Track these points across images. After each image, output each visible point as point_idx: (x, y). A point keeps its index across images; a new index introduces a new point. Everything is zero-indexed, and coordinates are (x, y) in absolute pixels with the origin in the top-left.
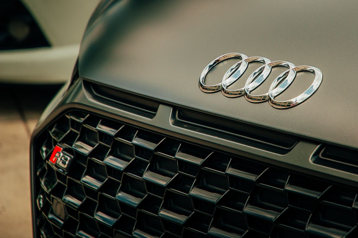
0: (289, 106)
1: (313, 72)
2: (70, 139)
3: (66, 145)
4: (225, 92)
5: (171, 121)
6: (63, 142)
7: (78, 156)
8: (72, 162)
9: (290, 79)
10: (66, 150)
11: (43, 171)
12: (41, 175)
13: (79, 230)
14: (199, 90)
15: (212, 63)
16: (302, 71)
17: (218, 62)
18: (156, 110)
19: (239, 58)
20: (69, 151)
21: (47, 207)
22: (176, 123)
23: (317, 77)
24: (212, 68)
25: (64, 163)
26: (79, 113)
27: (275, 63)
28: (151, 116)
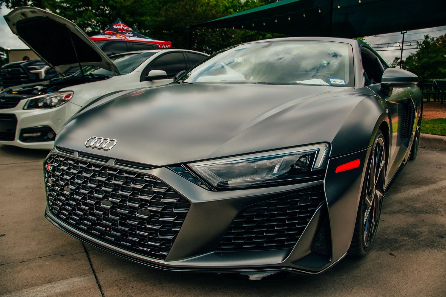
0: (108, 150)
1: (114, 140)
2: (52, 163)
3: (51, 164)
4: (91, 147)
5: (78, 156)
6: (50, 163)
7: (54, 167)
8: (53, 169)
9: (108, 142)
10: (51, 165)
11: (47, 171)
12: (46, 172)
13: (56, 186)
14: (85, 147)
15: (88, 140)
16: (111, 140)
17: (90, 139)
18: (74, 153)
19: (96, 138)
20: (52, 166)
21: (47, 181)
22: (79, 156)
23: (115, 142)
24: (88, 141)
25: (50, 169)
26: (54, 155)
27: (104, 138)
28: (72, 155)
